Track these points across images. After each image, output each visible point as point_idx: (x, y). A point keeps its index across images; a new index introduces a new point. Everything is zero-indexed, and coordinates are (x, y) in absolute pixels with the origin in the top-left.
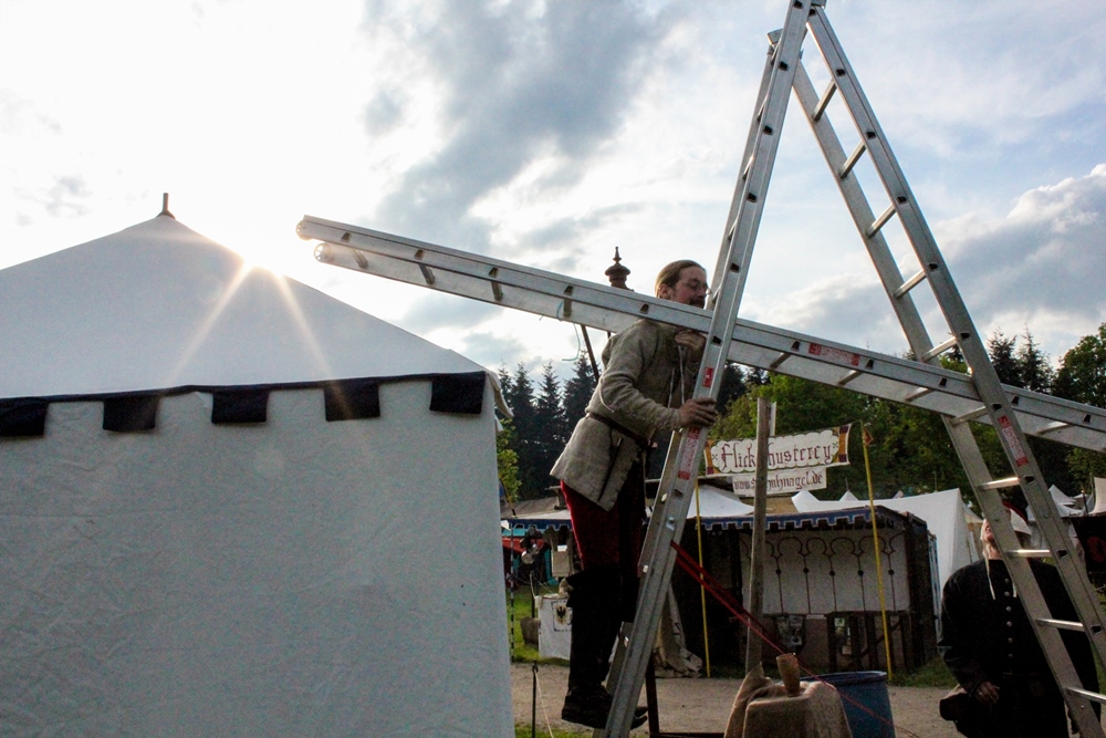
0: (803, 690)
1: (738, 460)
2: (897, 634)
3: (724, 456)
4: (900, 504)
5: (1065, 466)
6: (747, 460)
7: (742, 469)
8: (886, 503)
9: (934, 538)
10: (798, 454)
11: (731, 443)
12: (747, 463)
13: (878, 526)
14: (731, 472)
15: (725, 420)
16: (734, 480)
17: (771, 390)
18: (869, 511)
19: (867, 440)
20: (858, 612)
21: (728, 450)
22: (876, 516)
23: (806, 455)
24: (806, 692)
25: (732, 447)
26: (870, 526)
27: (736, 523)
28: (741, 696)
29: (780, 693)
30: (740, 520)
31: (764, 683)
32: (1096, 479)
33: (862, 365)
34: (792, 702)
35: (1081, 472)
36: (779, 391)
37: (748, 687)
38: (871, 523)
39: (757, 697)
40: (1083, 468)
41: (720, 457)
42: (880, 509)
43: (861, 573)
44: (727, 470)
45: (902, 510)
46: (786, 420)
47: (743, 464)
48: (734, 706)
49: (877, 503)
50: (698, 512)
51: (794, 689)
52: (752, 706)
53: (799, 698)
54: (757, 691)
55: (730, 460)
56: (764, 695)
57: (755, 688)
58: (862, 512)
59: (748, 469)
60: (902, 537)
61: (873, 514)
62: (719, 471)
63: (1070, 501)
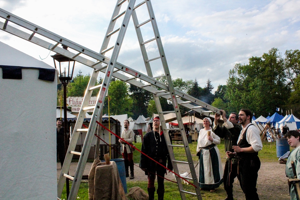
0: (110, 163)
1: (74, 102)
2: (113, 150)
3: (70, 101)
4: (116, 117)
5: (146, 110)
6: (76, 103)
7: (74, 105)
8: (113, 117)
9: (121, 126)
10: (91, 102)
11: (72, 98)
12: (76, 104)
13: (110, 123)
14: (71, 106)
15: (60, 91)
16: (72, 108)
17: (74, 84)
18: (108, 118)
19: (109, 100)
20: (103, 145)
21: (71, 99)
22: (110, 120)
23: (93, 102)
24: (111, 163)
25: (72, 99)
26: (108, 122)
27: (72, 120)
28: (94, 165)
29: (104, 164)
30: (73, 119)
31: (99, 162)
32: (154, 114)
33: (138, 76)
34: (108, 166)
35: (149, 112)
36: (76, 84)
37: (96, 163)
38: (108, 121)
39: (98, 165)
40: (150, 111)
41: (68, 101)
42: (111, 118)
43: (104, 134)
44: (70, 105)
45: (116, 119)
46: (78, 93)
47: (75, 104)
48: (92, 168)
49: (110, 116)
50: (61, 116)
51: (108, 163)
52: (97, 168)
53: (110, 165)
54: (98, 163)
55: (71, 102)
56: (100, 165)
57: (97, 163)
58: (106, 119)
59: (76, 105)
60: (115, 125)
61: (109, 120)
62: (68, 105)
63: (146, 119)
